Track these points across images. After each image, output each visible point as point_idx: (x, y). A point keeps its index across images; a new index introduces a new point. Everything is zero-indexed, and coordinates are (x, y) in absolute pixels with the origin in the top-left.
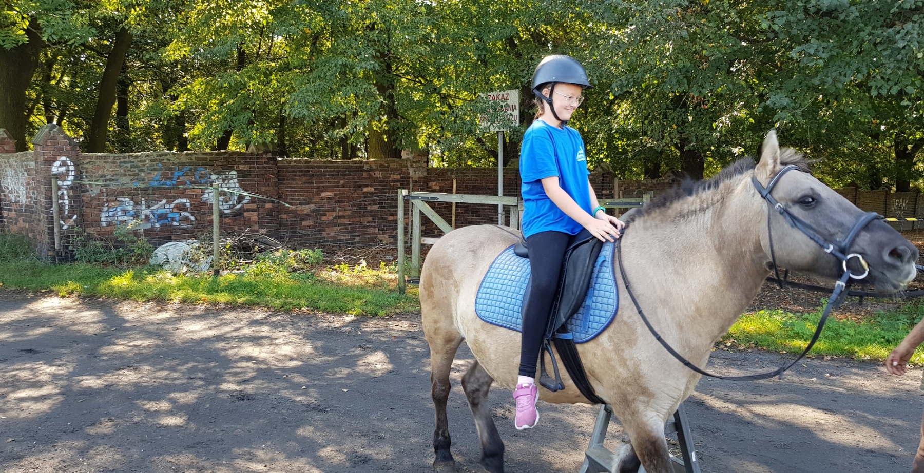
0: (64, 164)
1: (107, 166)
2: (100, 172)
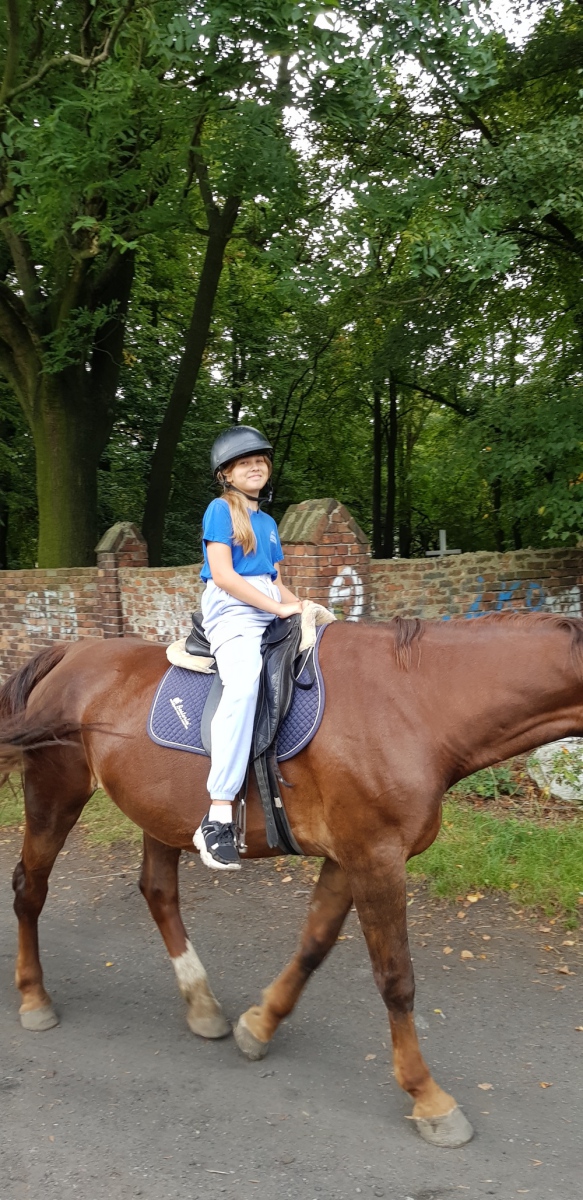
0: (348, 583)
1: (406, 583)
2: (395, 598)
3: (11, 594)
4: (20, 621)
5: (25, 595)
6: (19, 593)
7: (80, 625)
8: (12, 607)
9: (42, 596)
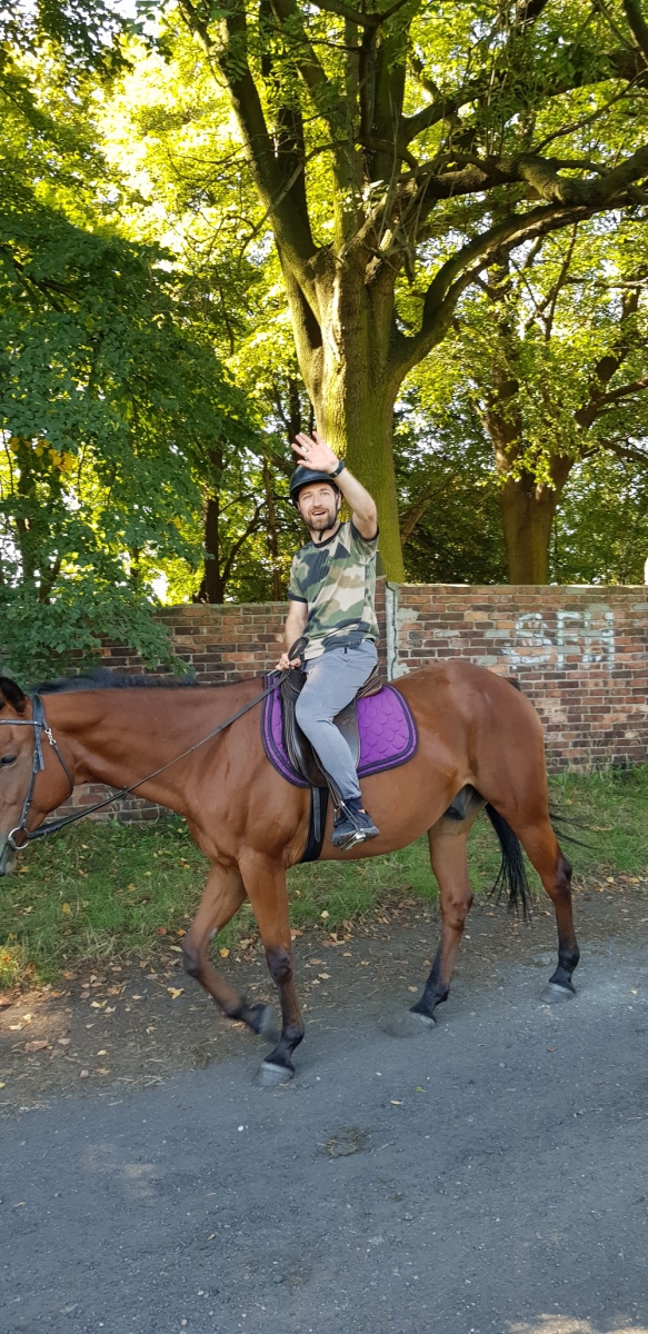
3: (481, 617)
4: (497, 653)
5: (513, 618)
6: (496, 615)
7: (619, 650)
8: (482, 635)
9: (551, 617)
